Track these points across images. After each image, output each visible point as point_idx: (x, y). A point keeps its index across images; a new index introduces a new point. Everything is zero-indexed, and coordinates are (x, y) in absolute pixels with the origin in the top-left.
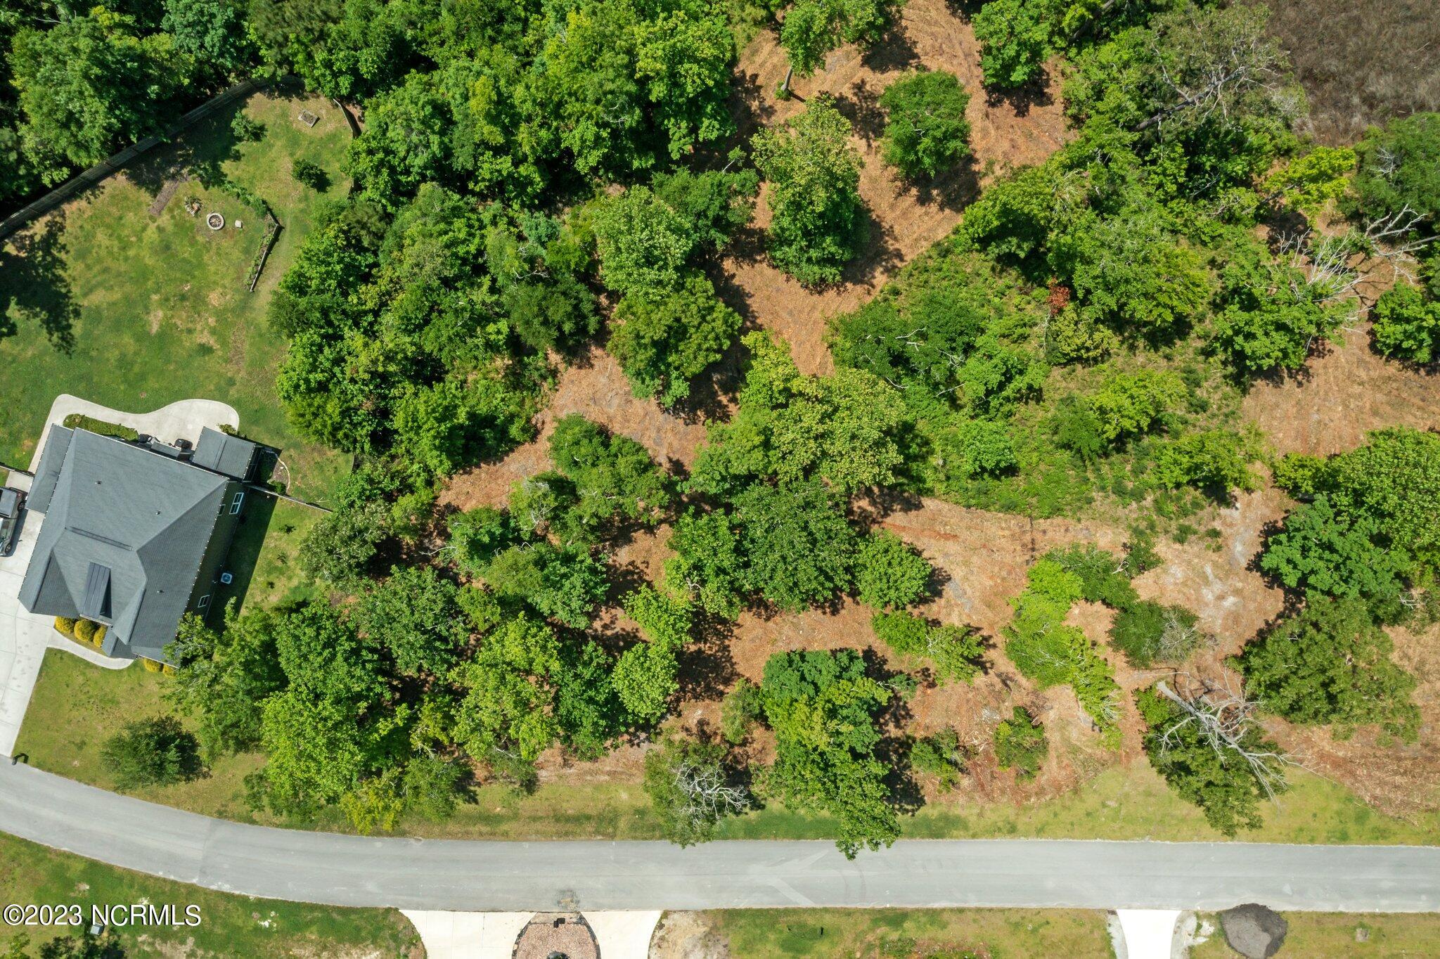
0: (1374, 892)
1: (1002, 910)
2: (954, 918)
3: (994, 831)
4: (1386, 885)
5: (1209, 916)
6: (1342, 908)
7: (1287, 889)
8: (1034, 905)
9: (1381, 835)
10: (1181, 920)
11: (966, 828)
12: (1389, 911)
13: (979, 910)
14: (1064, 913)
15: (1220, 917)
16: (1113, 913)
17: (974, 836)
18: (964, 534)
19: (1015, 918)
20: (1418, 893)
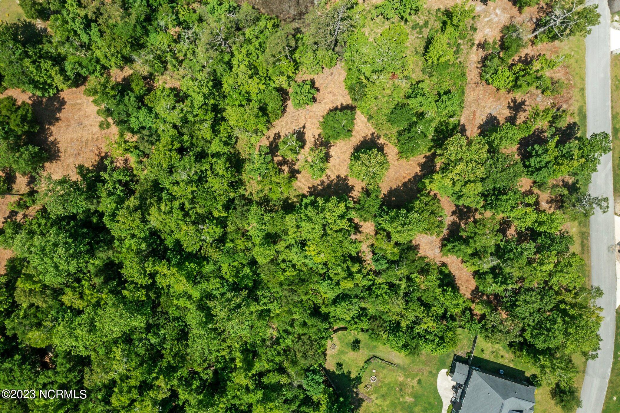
1: (612, 92)
2: (615, 110)
3: (583, 96)
5: (612, 17)
8: (610, 81)
10: (614, 27)
11: (582, 106)
13: (612, 101)
14: (612, 70)
15: (613, 13)
16: (612, 52)
17: (585, 103)
18: (473, 109)
19: (615, 88)
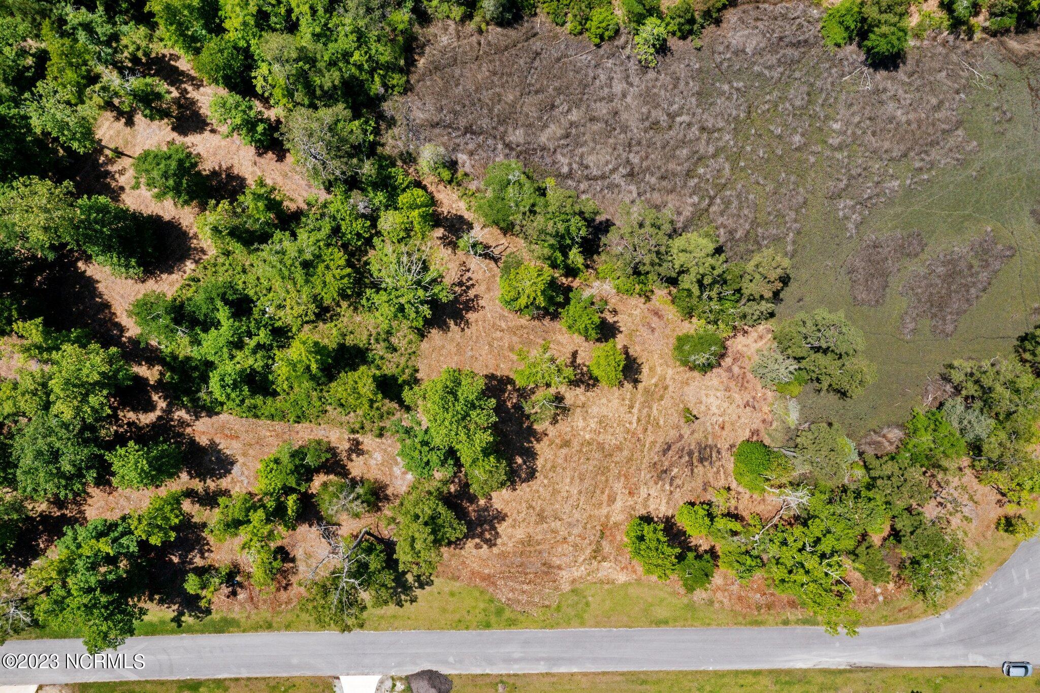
0: (508, 660)
1: (264, 679)
2: (232, 685)
3: (256, 628)
4: (516, 655)
5: (401, 679)
6: (488, 671)
7: (451, 659)
8: (285, 675)
9: (512, 623)
10: (381, 682)
11: (239, 626)
12: (520, 672)
13: (249, 679)
14: (306, 679)
15: (408, 679)
16: (338, 678)
17: (244, 631)
18: (243, 436)
19: (272, 684)
20: (538, 660)
